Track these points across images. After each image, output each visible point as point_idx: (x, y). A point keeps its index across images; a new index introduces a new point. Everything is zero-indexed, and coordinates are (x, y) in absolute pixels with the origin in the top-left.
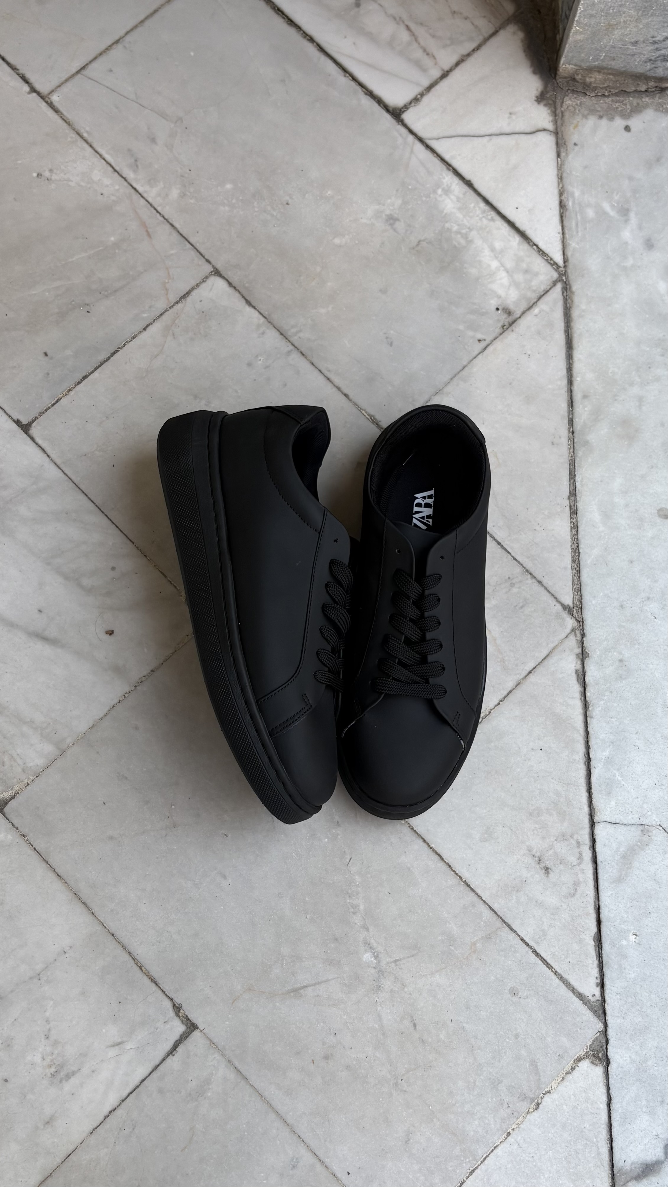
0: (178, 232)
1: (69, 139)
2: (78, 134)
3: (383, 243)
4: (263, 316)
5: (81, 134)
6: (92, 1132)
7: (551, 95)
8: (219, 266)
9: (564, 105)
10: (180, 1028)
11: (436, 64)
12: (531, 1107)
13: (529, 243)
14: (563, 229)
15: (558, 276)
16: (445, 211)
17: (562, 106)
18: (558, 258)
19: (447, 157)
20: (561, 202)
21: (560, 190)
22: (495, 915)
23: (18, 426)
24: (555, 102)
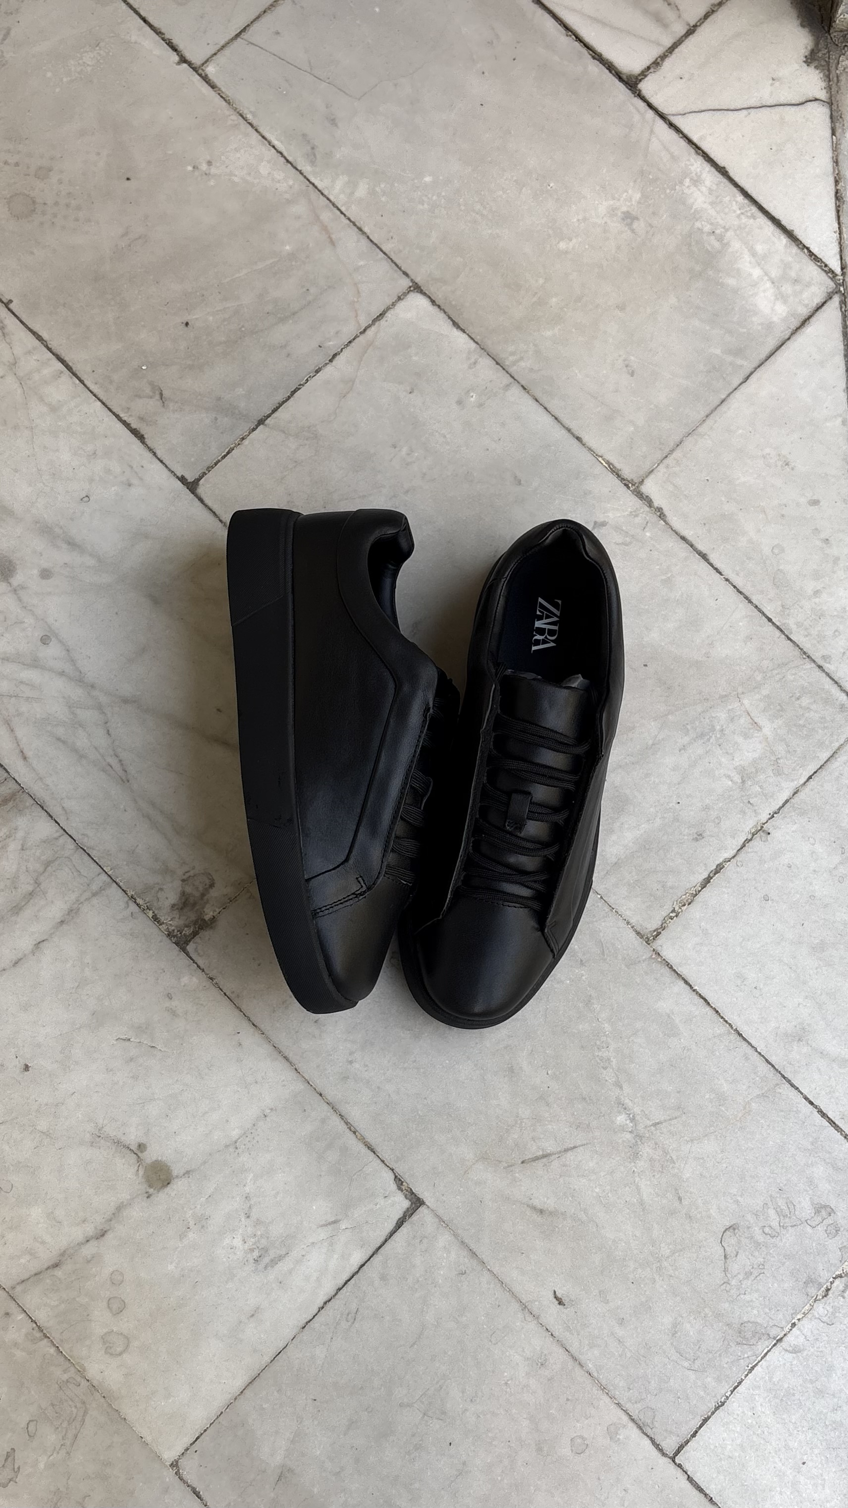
0: (368, 237)
1: (230, 122)
2: (241, 115)
3: (618, 248)
4: (474, 341)
5: (244, 116)
6: (305, 1326)
7: (824, 54)
8: (418, 280)
9: (840, 66)
10: (402, 1203)
11: (679, 17)
12: (819, 1294)
13: (798, 245)
14: (839, 228)
15: (835, 286)
16: (694, 207)
17: (837, 69)
18: (835, 266)
19: (695, 139)
20: (837, 192)
21: (835, 177)
22: (772, 1069)
23: (183, 483)
24: (828, 63)
